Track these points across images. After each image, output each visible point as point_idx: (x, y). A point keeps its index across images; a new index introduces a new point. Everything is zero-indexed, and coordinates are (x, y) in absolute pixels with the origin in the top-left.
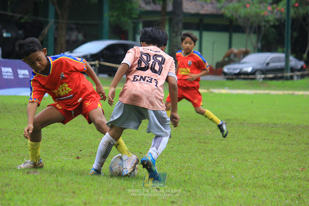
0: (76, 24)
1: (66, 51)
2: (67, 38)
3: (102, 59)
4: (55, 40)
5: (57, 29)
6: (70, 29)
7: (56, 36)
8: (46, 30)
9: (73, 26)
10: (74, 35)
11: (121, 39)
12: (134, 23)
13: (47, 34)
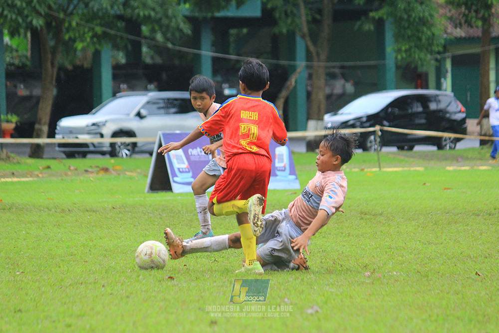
0: (342, 67)
1: (327, 112)
2: (328, 91)
3: (385, 123)
4: (309, 95)
5: (310, 76)
6: (332, 76)
7: (309, 88)
8: (292, 81)
9: (337, 71)
10: (340, 86)
11: (416, 88)
12: (437, 60)
13: (295, 87)
